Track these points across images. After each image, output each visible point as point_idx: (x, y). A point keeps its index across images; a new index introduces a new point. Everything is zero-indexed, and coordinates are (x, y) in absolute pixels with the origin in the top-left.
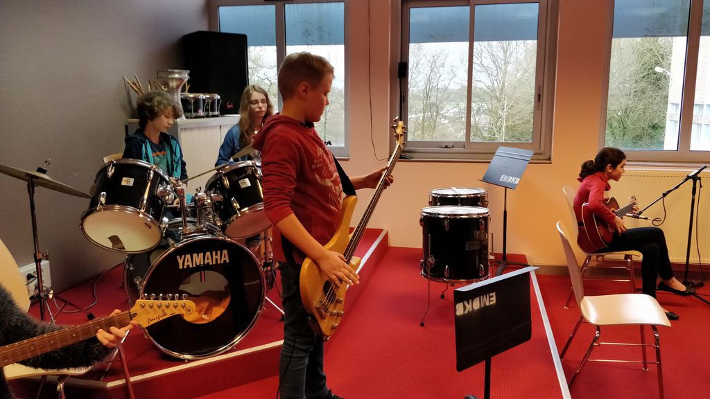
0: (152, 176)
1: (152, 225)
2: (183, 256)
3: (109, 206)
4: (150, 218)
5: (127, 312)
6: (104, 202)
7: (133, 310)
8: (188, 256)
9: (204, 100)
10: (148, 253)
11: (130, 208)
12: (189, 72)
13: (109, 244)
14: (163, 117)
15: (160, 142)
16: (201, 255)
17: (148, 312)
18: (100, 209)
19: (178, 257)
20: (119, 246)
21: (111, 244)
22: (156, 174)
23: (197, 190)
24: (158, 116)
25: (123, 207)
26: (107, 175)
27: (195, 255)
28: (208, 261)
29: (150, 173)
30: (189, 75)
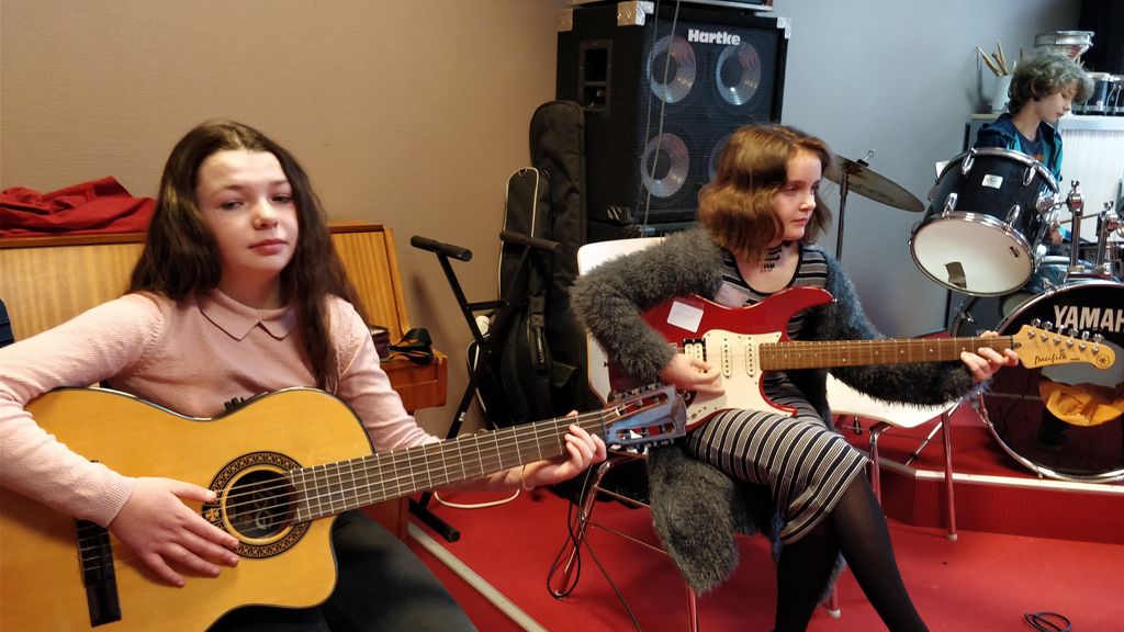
0: (1031, 176)
1: (1021, 250)
2: (1065, 308)
3: (959, 214)
4: (1021, 240)
5: (1009, 337)
6: (952, 208)
7: (1016, 338)
8: (1074, 310)
9: (1110, 84)
10: (1003, 298)
11: (990, 220)
12: (1093, 34)
13: (944, 276)
14: (1059, 95)
15: (1037, 139)
16: (1097, 311)
17: (1038, 347)
18: (946, 217)
19: (1057, 308)
20: (959, 280)
21: (948, 276)
22: (1039, 174)
23: (1106, 204)
24: (1050, 94)
25: (980, 216)
26: (961, 170)
27: (1086, 310)
28: (1106, 324)
29: (1029, 173)
30: (1093, 40)
